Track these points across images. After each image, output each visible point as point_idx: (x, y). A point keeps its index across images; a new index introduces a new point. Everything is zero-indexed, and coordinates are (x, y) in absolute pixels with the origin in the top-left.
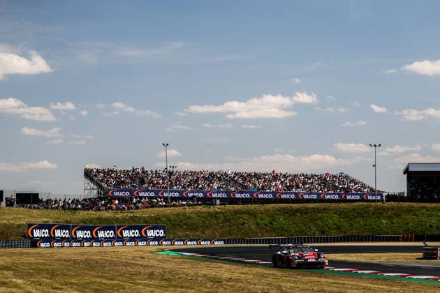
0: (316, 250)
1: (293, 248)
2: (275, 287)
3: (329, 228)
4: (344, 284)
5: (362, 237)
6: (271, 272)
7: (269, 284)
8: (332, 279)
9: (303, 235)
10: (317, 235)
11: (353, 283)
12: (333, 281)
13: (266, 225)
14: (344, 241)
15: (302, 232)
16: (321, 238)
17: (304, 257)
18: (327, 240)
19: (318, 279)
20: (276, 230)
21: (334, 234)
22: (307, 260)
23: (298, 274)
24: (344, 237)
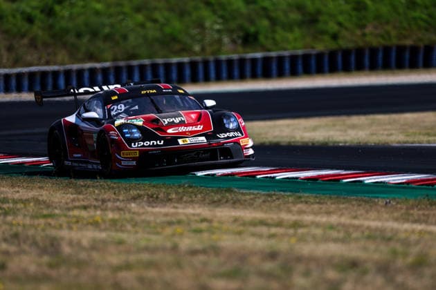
0: (210, 103)
1: (122, 97)
2: (35, 243)
3: (274, 22)
4: (296, 225)
5: (401, 49)
6: (31, 194)
7: (16, 236)
8: (259, 208)
9: (177, 53)
10: (229, 52)
11: (334, 219)
12: (259, 215)
13: (30, 19)
14: (333, 70)
15: (170, 42)
16: (242, 61)
17: (163, 129)
18: (266, 69)
19: (205, 211)
20: (71, 39)
21: (294, 44)
22: (174, 140)
23: (134, 199)
24: (333, 54)
